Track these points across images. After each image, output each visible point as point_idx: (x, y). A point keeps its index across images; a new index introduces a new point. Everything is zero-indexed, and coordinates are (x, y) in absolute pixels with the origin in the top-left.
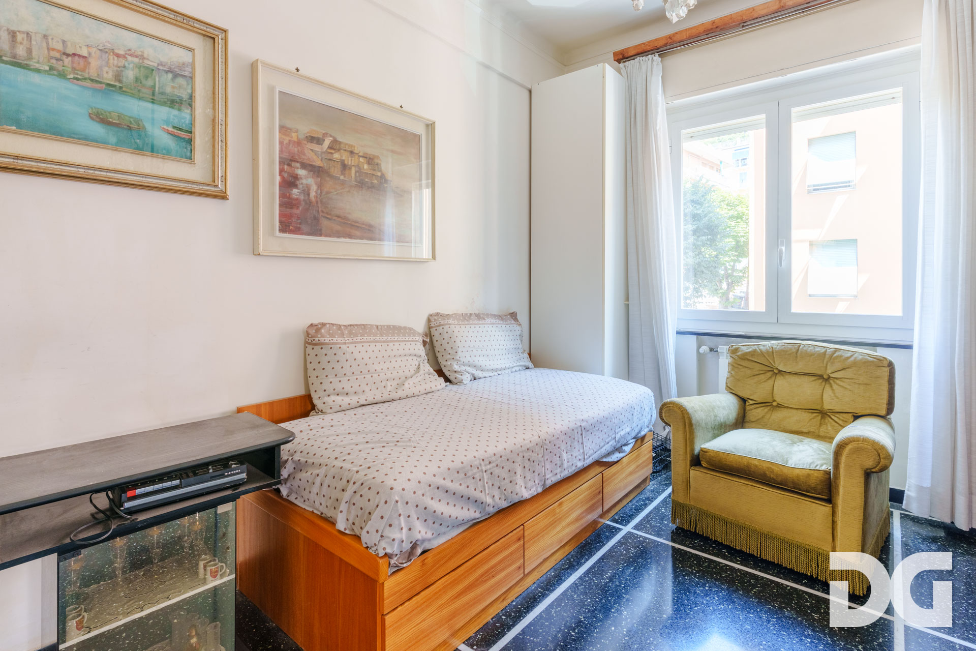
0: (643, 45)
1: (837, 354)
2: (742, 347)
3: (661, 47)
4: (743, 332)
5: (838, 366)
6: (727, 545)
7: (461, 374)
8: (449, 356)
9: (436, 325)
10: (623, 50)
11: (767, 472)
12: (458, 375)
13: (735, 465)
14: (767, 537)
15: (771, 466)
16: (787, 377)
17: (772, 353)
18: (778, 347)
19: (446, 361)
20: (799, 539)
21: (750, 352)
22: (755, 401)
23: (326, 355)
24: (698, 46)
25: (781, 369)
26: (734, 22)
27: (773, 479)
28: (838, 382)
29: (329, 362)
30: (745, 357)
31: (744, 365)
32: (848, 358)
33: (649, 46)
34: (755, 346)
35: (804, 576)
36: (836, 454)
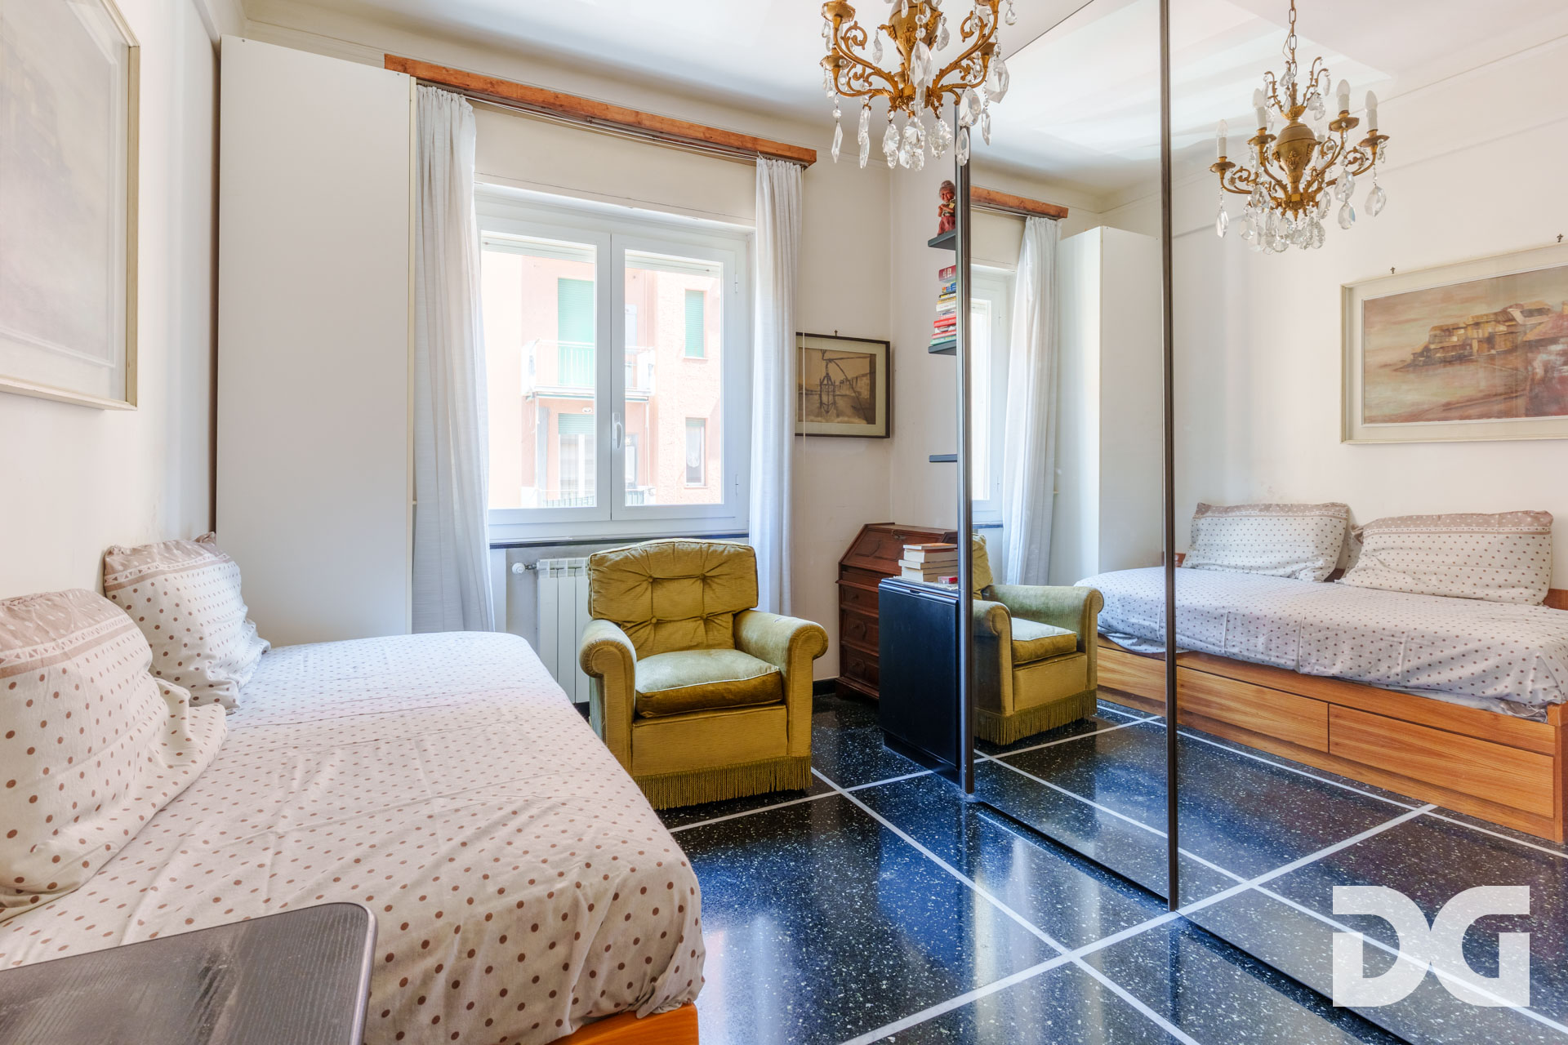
0: (444, 71)
1: (712, 549)
2: (609, 555)
3: (472, 90)
4: (571, 537)
5: (715, 563)
6: (682, 807)
7: (226, 686)
8: (185, 652)
9: (130, 577)
10: (406, 59)
11: (725, 695)
12: (221, 693)
13: (690, 700)
14: (725, 772)
15: (727, 686)
16: (666, 584)
17: (647, 557)
18: (652, 549)
19: (180, 664)
20: (758, 758)
21: (621, 560)
22: (634, 622)
23: (29, 703)
24: (515, 114)
25: (655, 576)
26: (583, 110)
27: (732, 700)
28: (716, 580)
29: (44, 724)
30: (617, 567)
31: (616, 578)
32: (723, 551)
33: (455, 78)
34: (626, 552)
35: (764, 796)
36: (790, 650)
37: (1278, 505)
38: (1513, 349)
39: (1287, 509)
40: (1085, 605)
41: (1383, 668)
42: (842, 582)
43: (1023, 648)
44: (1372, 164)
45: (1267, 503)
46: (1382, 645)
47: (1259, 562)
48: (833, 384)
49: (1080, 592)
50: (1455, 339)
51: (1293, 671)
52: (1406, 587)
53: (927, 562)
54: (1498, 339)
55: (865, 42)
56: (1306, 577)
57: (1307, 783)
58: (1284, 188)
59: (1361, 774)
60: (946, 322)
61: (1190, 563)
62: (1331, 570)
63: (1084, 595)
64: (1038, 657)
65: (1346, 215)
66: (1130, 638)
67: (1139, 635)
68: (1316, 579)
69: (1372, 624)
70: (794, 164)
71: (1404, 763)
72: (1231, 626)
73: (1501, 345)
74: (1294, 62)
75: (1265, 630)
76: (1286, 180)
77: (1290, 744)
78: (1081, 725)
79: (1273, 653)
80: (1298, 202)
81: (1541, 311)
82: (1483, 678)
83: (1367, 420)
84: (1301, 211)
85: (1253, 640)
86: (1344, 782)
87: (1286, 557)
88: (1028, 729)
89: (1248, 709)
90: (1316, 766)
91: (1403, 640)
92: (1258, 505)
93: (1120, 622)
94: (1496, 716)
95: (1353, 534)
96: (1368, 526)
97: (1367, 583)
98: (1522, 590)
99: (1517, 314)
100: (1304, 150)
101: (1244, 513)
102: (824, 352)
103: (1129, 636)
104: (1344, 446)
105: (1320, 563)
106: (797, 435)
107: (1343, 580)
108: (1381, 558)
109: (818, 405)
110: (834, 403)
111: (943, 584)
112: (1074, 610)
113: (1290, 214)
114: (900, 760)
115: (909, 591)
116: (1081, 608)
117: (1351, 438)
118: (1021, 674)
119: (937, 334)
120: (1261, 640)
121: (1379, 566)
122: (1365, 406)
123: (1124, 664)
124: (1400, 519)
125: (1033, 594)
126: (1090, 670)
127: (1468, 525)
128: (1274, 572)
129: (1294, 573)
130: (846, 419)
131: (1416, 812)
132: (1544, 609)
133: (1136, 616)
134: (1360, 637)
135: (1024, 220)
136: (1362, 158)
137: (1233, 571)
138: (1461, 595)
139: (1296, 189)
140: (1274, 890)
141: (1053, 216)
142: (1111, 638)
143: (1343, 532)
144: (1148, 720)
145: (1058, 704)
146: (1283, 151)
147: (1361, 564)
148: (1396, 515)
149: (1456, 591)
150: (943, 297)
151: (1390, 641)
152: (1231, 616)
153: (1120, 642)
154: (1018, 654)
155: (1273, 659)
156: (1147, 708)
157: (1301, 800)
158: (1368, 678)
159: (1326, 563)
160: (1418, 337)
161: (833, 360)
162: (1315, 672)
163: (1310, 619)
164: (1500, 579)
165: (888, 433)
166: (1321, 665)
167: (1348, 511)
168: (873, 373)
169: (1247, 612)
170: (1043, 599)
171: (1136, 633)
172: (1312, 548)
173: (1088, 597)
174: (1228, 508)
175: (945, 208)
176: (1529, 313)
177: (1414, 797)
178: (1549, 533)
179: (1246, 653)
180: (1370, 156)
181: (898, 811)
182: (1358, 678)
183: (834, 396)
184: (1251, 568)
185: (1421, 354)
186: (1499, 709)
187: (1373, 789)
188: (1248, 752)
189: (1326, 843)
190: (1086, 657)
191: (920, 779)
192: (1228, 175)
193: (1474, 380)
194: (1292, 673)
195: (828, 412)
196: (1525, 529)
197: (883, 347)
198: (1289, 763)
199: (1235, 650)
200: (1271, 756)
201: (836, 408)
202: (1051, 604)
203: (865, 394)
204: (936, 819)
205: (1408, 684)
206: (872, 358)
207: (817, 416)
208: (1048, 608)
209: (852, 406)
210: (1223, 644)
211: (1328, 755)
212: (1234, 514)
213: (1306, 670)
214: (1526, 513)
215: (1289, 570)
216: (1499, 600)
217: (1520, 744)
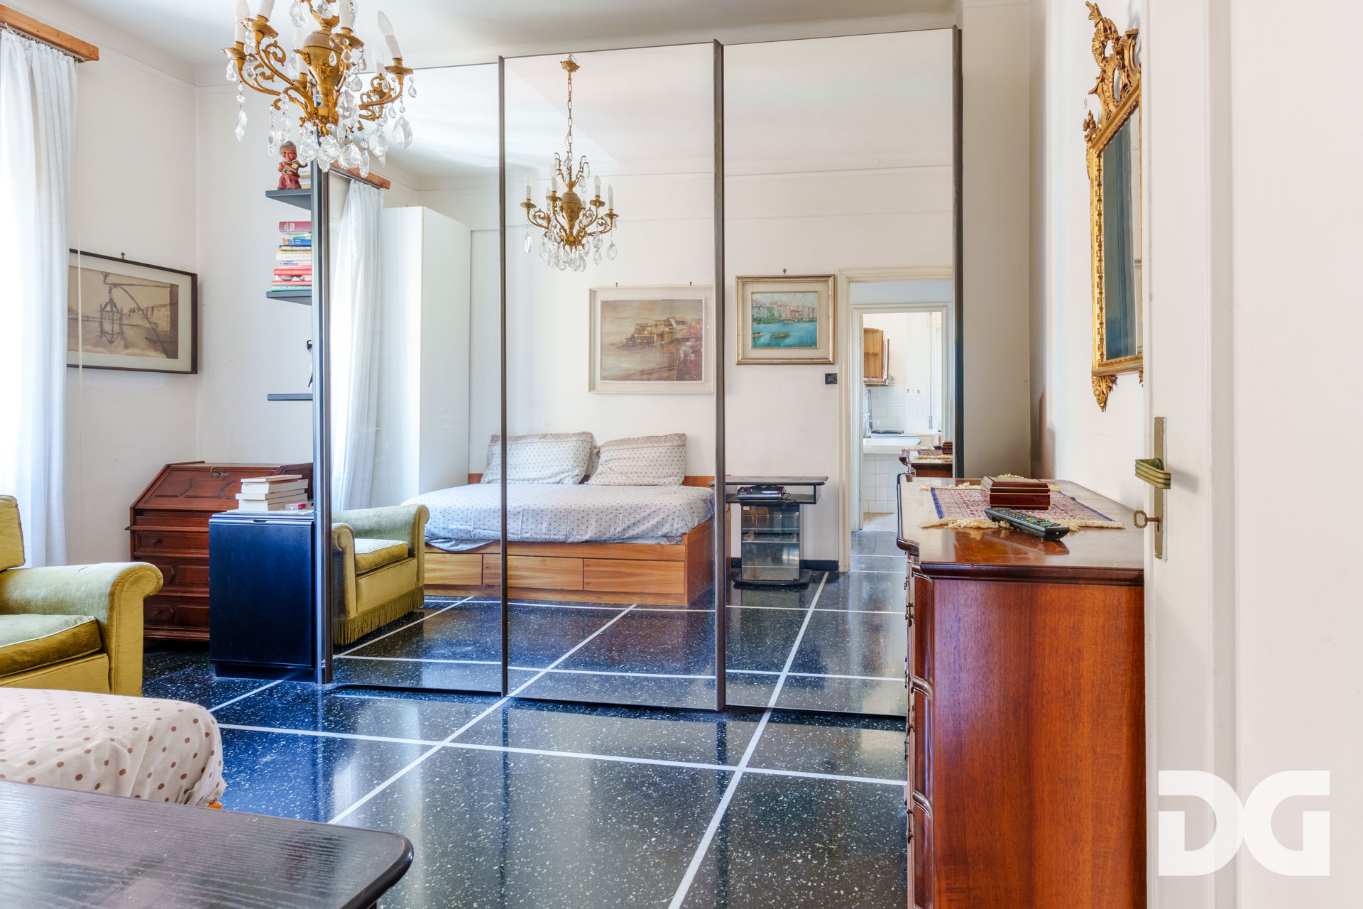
36: (112, 594)
37: (551, 434)
38: (672, 342)
39: (557, 437)
40: (415, 519)
41: (612, 530)
42: (135, 528)
43: (364, 559)
44: (611, 229)
45: (544, 433)
46: (612, 516)
47: (539, 475)
48: (120, 312)
49: (410, 509)
50: (646, 332)
51: (564, 542)
52: (622, 482)
53: (270, 493)
54: (665, 336)
55: (284, 61)
56: (569, 481)
57: (572, 611)
58: (565, 231)
59: (600, 598)
60: (289, 272)
61: (486, 480)
62: (583, 476)
63: (414, 510)
64: (377, 565)
65: (597, 256)
66: (449, 541)
67: (457, 537)
68: (574, 483)
69: (607, 505)
70: (66, 55)
71: (622, 585)
72: (525, 519)
73: (667, 340)
74: (571, 152)
75: (547, 518)
76: (567, 227)
77: (562, 591)
78: (410, 616)
79: (552, 533)
80: (573, 241)
81: (683, 323)
82: (656, 527)
83: (603, 378)
84: (574, 247)
85: (539, 526)
86: (592, 606)
87: (557, 470)
88: (369, 627)
89: (536, 574)
90: (576, 601)
91: (622, 512)
92: (538, 435)
93: (441, 530)
94: (662, 546)
95: (595, 451)
96: (603, 446)
97: (602, 482)
98: (674, 478)
99: (673, 322)
100: (576, 210)
101: (529, 440)
102: (106, 275)
103: (448, 539)
104: (591, 394)
105: (576, 472)
106: (69, 366)
107: (589, 482)
108: (609, 466)
109: (99, 334)
110: (121, 333)
111: (292, 510)
112: (405, 524)
113: (567, 247)
114: (241, 682)
115: (252, 522)
116: (412, 521)
117: (594, 389)
118: (364, 581)
119: (278, 281)
120: (545, 525)
121: (609, 471)
122: (602, 369)
123: (444, 563)
124: (620, 440)
125: (363, 516)
126: (419, 572)
127: (651, 443)
128: (549, 481)
129: (561, 480)
130: (138, 351)
131: (627, 610)
132: (682, 486)
133: (454, 523)
134: (600, 513)
135: (349, 181)
136: (605, 224)
137: (522, 482)
138: (648, 484)
139: (571, 233)
140: (560, 669)
141: (376, 185)
142: (433, 544)
143: (589, 451)
144: (464, 601)
145: (393, 602)
146: (565, 207)
147: (599, 470)
148: (617, 439)
149: (646, 482)
150: (283, 248)
151: (615, 512)
152: (525, 511)
153: (442, 546)
154: (360, 565)
155: (552, 537)
156: (462, 593)
157: (570, 621)
158: (604, 538)
159: (579, 471)
160: (629, 329)
161: (119, 285)
162: (576, 540)
163: (573, 507)
164: (665, 474)
165: (195, 369)
166: (579, 535)
167: (592, 437)
168: (174, 304)
169: (535, 508)
170: (375, 519)
171: (454, 537)
172: (572, 462)
173: (417, 512)
174: (518, 437)
175: (286, 166)
176: (678, 323)
177: (626, 603)
178: (685, 445)
179: (535, 536)
180: (609, 223)
181: (258, 716)
182: (599, 539)
183: (121, 325)
184: (534, 480)
185: (630, 339)
186: (664, 542)
187: (606, 605)
188: (536, 603)
189: (584, 637)
190: (416, 560)
191: (271, 689)
192: (532, 211)
193: (654, 358)
194: (562, 544)
195: (111, 342)
196: (675, 444)
197: (189, 279)
198: (561, 603)
199: (528, 535)
200: (551, 601)
201: (124, 338)
202: (384, 522)
203: (164, 325)
204: (300, 710)
205: (624, 537)
206: (174, 289)
207: (96, 345)
208: (380, 526)
209: (147, 338)
210: (519, 532)
211: (583, 592)
212: (522, 442)
213: (570, 540)
214: (676, 435)
215: (558, 478)
216: (664, 484)
217: (673, 558)
